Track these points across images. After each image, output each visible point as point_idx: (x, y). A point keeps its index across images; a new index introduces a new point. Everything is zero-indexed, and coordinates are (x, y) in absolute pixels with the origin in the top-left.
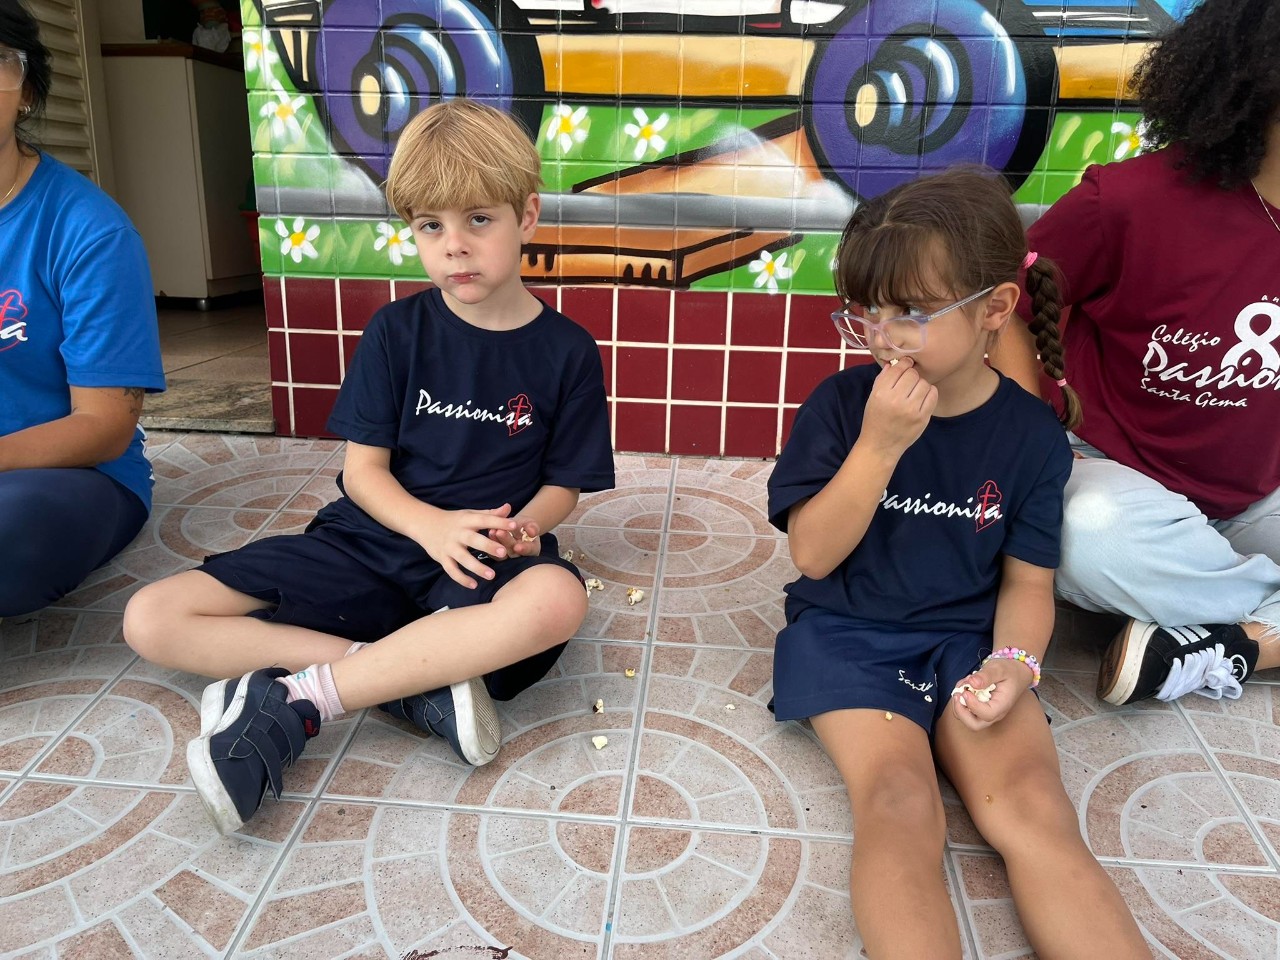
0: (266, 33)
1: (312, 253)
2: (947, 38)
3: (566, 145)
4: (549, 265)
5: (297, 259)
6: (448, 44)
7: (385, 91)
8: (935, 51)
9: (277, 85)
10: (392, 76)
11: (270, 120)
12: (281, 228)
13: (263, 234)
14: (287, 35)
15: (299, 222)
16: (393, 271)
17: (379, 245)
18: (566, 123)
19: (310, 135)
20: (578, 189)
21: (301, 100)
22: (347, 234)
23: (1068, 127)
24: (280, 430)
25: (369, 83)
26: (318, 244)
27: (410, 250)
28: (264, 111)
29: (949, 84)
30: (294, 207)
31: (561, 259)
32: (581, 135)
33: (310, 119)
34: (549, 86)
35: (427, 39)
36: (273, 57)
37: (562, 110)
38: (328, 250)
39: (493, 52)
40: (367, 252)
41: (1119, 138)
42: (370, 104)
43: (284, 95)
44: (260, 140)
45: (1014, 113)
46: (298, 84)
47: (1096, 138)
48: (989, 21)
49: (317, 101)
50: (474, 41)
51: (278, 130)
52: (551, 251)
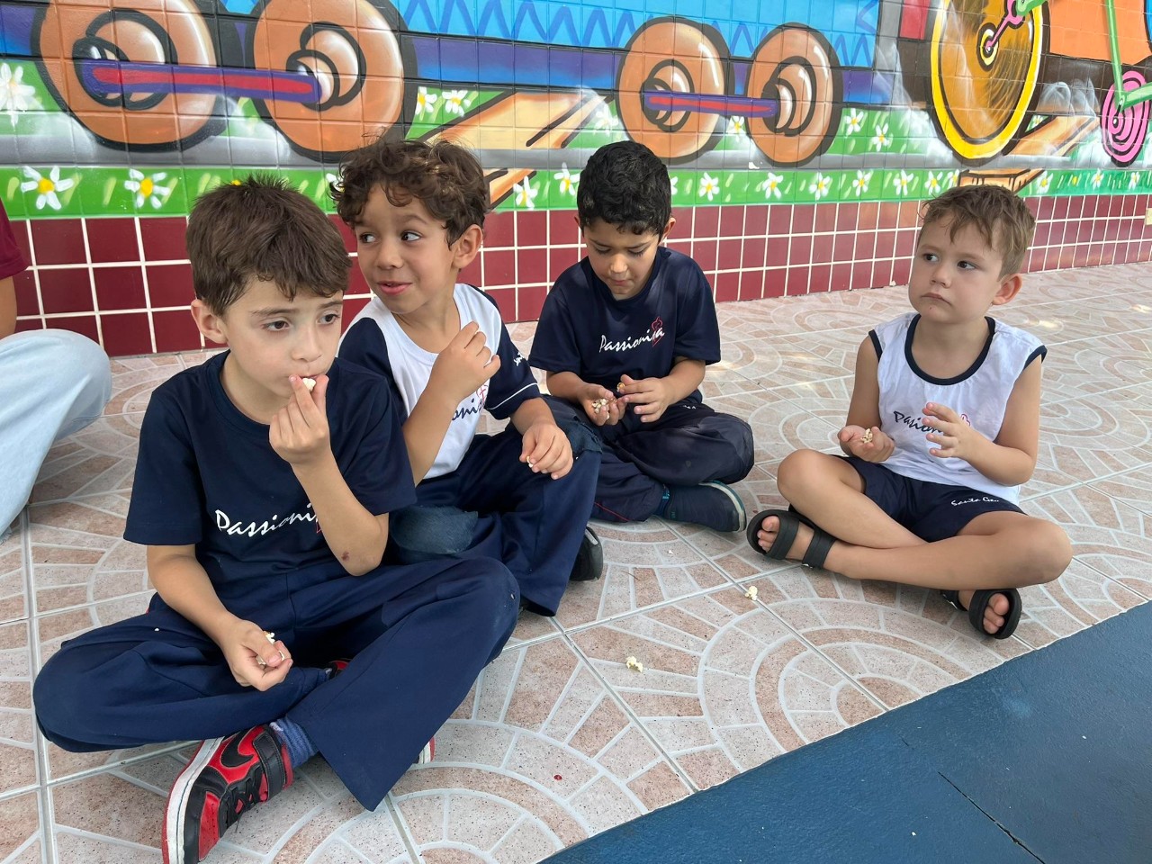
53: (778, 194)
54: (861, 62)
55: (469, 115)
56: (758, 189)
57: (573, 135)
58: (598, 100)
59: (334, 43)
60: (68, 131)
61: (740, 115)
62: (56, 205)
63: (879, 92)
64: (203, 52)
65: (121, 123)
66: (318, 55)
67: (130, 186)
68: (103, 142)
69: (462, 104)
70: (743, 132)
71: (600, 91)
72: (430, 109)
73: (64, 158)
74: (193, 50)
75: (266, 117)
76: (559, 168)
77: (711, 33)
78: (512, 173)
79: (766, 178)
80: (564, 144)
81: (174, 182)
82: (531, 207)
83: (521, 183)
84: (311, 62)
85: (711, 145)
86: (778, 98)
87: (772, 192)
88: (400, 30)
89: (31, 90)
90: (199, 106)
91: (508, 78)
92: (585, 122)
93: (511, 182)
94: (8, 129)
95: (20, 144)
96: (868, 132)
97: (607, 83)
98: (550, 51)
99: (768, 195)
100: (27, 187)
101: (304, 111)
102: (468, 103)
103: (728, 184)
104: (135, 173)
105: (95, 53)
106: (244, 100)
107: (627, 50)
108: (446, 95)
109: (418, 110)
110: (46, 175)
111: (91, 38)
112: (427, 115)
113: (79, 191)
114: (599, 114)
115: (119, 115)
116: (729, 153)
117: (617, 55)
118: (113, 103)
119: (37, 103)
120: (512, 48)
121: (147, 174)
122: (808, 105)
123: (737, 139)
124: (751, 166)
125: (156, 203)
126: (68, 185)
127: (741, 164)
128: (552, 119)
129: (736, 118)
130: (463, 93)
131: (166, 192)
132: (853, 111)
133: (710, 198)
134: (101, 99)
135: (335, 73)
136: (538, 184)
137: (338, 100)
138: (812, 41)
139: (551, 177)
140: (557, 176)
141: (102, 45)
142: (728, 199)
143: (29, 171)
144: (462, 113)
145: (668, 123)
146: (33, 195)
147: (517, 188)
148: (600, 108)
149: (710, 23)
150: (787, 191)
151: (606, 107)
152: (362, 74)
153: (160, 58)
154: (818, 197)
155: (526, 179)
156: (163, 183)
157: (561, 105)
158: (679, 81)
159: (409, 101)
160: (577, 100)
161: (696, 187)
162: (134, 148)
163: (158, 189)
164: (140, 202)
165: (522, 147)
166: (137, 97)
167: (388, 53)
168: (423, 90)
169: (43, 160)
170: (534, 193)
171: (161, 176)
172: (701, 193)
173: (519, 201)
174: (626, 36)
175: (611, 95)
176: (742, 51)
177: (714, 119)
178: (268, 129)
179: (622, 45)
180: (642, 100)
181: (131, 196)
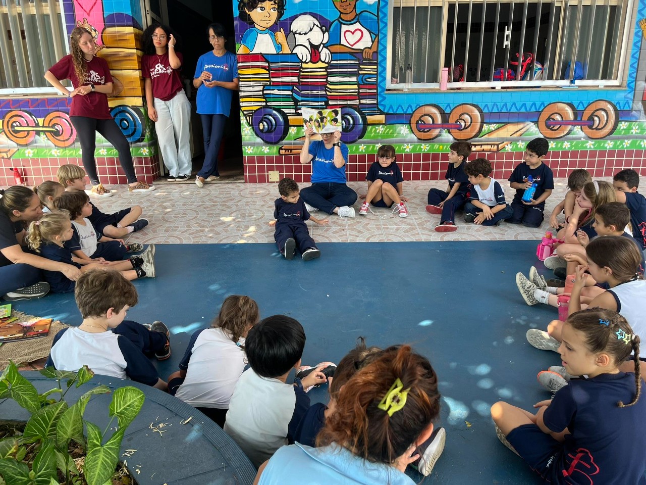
0: (244, 117)
1: (252, 152)
2: (349, 115)
3: (293, 133)
4: (291, 152)
5: (249, 153)
6: (274, 118)
7: (264, 125)
8: (349, 117)
9: (246, 125)
10: (265, 123)
11: (245, 131)
12: (246, 148)
13: (243, 149)
14: (248, 118)
15: (249, 147)
16: (265, 154)
17: (263, 150)
18: (293, 129)
19: (251, 133)
20: (295, 140)
21: (250, 127)
22: (258, 148)
23: (370, 128)
24: (246, 182)
25: (261, 124)
26: (253, 150)
27: (268, 151)
28: (244, 129)
29: (351, 122)
30: (248, 145)
31: (293, 151)
32: (296, 131)
33: (252, 130)
34: (290, 124)
35: (270, 117)
36: (246, 121)
37: (292, 127)
38: (254, 151)
39: (281, 119)
40: (261, 151)
41: (377, 129)
42: (261, 127)
43: (247, 127)
44: (243, 134)
45: (362, 126)
46: (250, 126)
47: (374, 129)
48: (356, 112)
49: (253, 128)
50: (278, 118)
51: (246, 132)
52: (291, 150)
53: (592, 147)
54: (627, 108)
55: (495, 130)
56: (584, 146)
57: (523, 133)
58: (532, 124)
59: (466, 117)
60: (413, 137)
61: (579, 125)
62: (409, 151)
63: (634, 116)
64: (439, 121)
65: (423, 135)
66: (462, 119)
67: (422, 147)
68: (419, 139)
69: (494, 127)
70: (580, 130)
71: (533, 122)
72: (486, 129)
73: (411, 142)
74: (437, 121)
75: (449, 132)
76: (518, 141)
77: (571, 105)
78: (505, 143)
79: (588, 142)
80: (520, 136)
81: (430, 146)
82: (510, 151)
83: (508, 145)
84: (460, 121)
85: (568, 134)
86: (593, 120)
87: (590, 147)
88: (481, 112)
89: (408, 130)
90: (437, 131)
91: (506, 120)
92: (527, 130)
93: (506, 144)
94: (403, 137)
95: (405, 140)
96: (630, 128)
97: (536, 120)
98: (519, 113)
99: (588, 147)
100: (405, 147)
101: (457, 131)
102: (495, 127)
103: (573, 144)
104: (423, 145)
105: (420, 122)
106: (446, 130)
107: (542, 111)
108: (490, 125)
109: (483, 129)
110: (408, 145)
111: (420, 120)
112: (485, 130)
113: (413, 148)
114: (532, 128)
115: (423, 133)
116: (574, 136)
117: (539, 113)
118: (422, 131)
119: (409, 132)
120: (509, 114)
121: (425, 145)
122: (605, 122)
123: (578, 132)
124: (582, 139)
125: (426, 150)
126: (411, 147)
127: (580, 139)
128: (518, 129)
129: (577, 126)
130: (495, 125)
131: (428, 148)
132: (623, 122)
133: (567, 148)
134: (419, 131)
135: (465, 123)
136: (512, 145)
137: (465, 128)
138: (607, 104)
139: (516, 144)
140: (518, 143)
141: (421, 121)
142: (573, 148)
143: (405, 144)
144: (494, 129)
145: (554, 129)
146: (405, 149)
147: (506, 146)
148: (532, 126)
149: (570, 102)
150: (596, 146)
151: (534, 126)
152: (471, 122)
153: (431, 123)
154: (608, 147)
155: (509, 144)
156: (428, 147)
157: (521, 126)
158: (558, 118)
159: (481, 127)
160: (526, 124)
161: (562, 145)
162: (424, 140)
163: (427, 148)
164: (423, 150)
165: (509, 137)
166: (426, 130)
167: (478, 118)
168: (485, 125)
169: (407, 143)
170: (511, 147)
171: (428, 145)
172: (564, 147)
173: (506, 149)
174: (542, 107)
175: (536, 123)
176: (581, 108)
177: (570, 127)
178: (450, 135)
179: (540, 110)
180: (546, 123)
181: (422, 149)
